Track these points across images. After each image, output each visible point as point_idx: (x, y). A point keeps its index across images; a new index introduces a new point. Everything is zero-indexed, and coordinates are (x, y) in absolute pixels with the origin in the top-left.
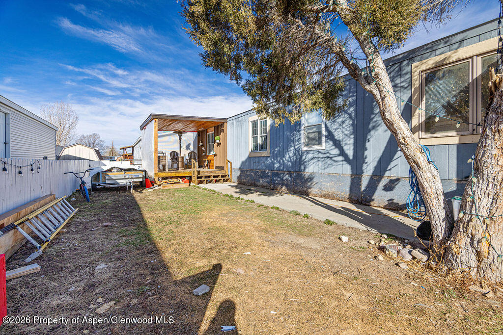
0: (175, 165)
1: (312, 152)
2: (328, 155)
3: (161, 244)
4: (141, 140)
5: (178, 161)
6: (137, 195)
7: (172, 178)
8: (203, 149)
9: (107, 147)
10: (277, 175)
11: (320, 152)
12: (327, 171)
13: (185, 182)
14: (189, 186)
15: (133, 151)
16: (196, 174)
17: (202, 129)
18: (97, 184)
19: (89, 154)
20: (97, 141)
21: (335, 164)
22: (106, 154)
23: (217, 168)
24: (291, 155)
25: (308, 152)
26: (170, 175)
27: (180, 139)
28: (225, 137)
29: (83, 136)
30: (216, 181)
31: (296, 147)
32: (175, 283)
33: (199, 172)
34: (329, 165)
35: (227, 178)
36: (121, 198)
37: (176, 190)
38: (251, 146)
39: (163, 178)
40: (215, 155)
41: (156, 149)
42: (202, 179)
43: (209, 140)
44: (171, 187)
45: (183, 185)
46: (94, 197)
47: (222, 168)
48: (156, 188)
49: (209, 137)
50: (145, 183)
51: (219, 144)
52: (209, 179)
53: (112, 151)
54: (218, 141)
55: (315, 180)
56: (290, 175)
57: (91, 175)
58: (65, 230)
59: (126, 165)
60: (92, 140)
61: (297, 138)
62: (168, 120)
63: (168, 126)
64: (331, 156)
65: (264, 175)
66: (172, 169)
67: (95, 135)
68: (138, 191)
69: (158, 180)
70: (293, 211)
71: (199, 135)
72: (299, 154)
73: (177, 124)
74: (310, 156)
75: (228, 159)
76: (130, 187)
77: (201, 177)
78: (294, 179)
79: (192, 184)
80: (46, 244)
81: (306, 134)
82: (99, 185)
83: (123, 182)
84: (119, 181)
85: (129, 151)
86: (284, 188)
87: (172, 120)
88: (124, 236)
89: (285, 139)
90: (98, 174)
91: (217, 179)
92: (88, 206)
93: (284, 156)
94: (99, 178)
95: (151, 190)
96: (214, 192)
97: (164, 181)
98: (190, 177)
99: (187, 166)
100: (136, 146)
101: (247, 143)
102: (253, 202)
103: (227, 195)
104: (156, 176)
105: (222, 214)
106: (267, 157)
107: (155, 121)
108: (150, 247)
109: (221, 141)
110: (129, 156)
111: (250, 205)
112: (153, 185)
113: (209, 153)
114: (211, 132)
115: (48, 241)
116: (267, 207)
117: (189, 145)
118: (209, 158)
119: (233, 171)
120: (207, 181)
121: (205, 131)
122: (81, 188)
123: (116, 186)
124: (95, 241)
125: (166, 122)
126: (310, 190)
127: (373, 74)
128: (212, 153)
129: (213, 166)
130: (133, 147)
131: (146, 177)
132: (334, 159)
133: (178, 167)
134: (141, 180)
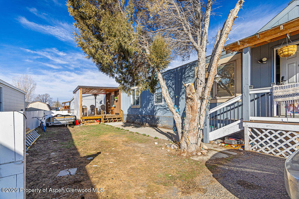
0: (93, 113)
1: (158, 106)
2: (165, 107)
3: (78, 147)
4: (73, 99)
5: (94, 111)
6: (70, 129)
7: (90, 119)
8: (109, 103)
9: (55, 102)
10: (144, 117)
11: (162, 106)
12: (164, 115)
13: (97, 122)
14: (100, 124)
15: (70, 104)
16: (104, 117)
17: (108, 93)
18: (49, 124)
19: (44, 107)
20: (48, 98)
21: (167, 112)
22: (53, 106)
23: (116, 114)
24: (150, 107)
25: (157, 106)
26: (89, 118)
27: (96, 98)
28: (120, 97)
29: (39, 95)
30: (115, 121)
31: (152, 103)
32: (81, 157)
33: (105, 116)
34: (165, 112)
35: (121, 119)
36: (62, 130)
37: (92, 126)
38: (132, 102)
39: (86, 120)
40: (115, 107)
41: (81, 104)
42: (107, 120)
43: (112, 99)
44: (90, 124)
45: (96, 123)
46: (48, 130)
47: (118, 114)
48: (82, 125)
49: (112, 97)
50: (75, 123)
51: (117, 101)
52: (110, 120)
53: (58, 104)
54: (116, 100)
55: (160, 120)
56: (149, 117)
57: (46, 119)
58: (36, 143)
59: (65, 113)
60: (44, 98)
61: (152, 99)
62: (88, 89)
63: (89, 91)
64: (166, 108)
65: (138, 117)
66: (91, 115)
67: (46, 95)
68: (71, 127)
69: (83, 121)
70: (143, 134)
71: (107, 96)
72: (154, 107)
73: (93, 90)
74: (158, 108)
75: (122, 109)
76: (67, 125)
77: (106, 119)
78: (151, 119)
79: (101, 123)
80: (29, 147)
81: (156, 97)
82: (50, 124)
83: (63, 122)
84: (61, 122)
85: (67, 104)
86: (147, 124)
87: (90, 89)
88: (63, 145)
89: (147, 99)
90: (50, 118)
91: (115, 120)
92: (45, 134)
93: (147, 108)
94: (50, 120)
95: (79, 126)
96: (112, 126)
97: (86, 121)
98: (101, 119)
99: (99, 113)
100: (72, 101)
101: (130, 101)
102: (128, 131)
103: (117, 128)
104: (81, 119)
105: (111, 136)
106: (140, 108)
107: (81, 90)
108: (73, 148)
109: (118, 100)
110: (68, 107)
111: (126, 132)
112: (80, 124)
113: (112, 106)
114: (113, 94)
115: (30, 146)
116: (133, 133)
117: (102, 101)
118: (112, 109)
119: (124, 115)
120: (109, 121)
121: (110, 94)
122: (41, 125)
123: (60, 124)
124: (50, 147)
125: (86, 90)
126: (158, 125)
127: (157, 80)
128: (113, 106)
129: (114, 113)
130: (70, 102)
131: (75, 119)
132: (167, 109)
133: (94, 114)
134: (73, 121)
